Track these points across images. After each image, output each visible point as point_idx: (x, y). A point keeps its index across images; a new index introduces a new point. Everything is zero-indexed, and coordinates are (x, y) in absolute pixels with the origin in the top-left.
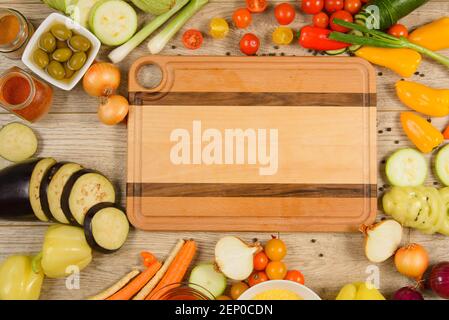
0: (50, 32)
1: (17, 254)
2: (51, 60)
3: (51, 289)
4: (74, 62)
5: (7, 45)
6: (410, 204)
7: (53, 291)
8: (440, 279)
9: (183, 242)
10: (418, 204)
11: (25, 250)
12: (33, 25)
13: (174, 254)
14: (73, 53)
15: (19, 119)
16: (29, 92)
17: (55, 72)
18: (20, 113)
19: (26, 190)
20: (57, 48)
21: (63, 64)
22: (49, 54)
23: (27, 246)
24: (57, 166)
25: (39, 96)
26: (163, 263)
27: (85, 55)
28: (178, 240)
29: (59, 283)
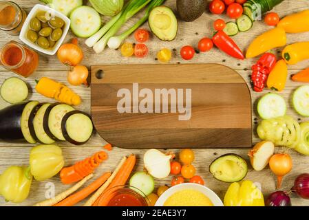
0: (36, 17)
1: (14, 165)
2: (39, 37)
3: (37, 189)
4: (55, 36)
5: (8, 25)
6: (275, 131)
7: (39, 191)
8: (301, 185)
9: (125, 158)
10: (281, 130)
11: (20, 163)
12: (26, 12)
13: (120, 166)
14: (53, 30)
15: (16, 75)
16: (21, 56)
17: (42, 44)
18: (17, 71)
19: (19, 122)
20: (42, 28)
21: (47, 38)
22: (37, 32)
23: (22, 160)
24: (39, 106)
25: (28, 60)
26: (112, 173)
27: (61, 30)
28: (123, 157)
29: (42, 185)
